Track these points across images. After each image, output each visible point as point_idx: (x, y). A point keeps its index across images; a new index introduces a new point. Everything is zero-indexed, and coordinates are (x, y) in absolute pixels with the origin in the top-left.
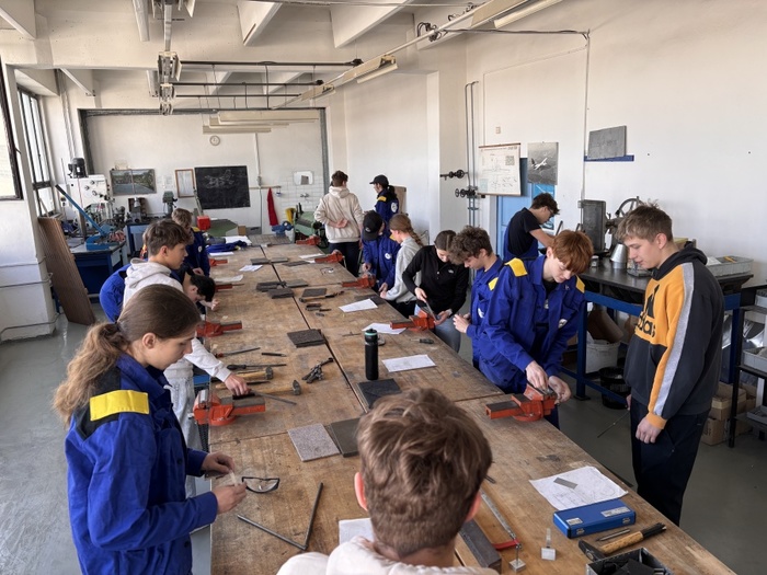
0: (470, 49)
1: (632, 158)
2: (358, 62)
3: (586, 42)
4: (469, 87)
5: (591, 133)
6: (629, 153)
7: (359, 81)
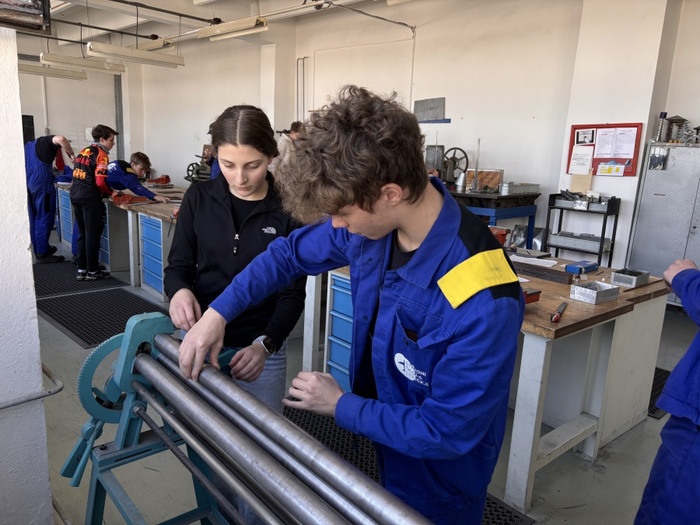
0: (299, 29)
1: (449, 121)
2: (217, 21)
3: (412, 34)
4: (300, 62)
5: (416, 102)
6: (447, 117)
7: (212, 39)
